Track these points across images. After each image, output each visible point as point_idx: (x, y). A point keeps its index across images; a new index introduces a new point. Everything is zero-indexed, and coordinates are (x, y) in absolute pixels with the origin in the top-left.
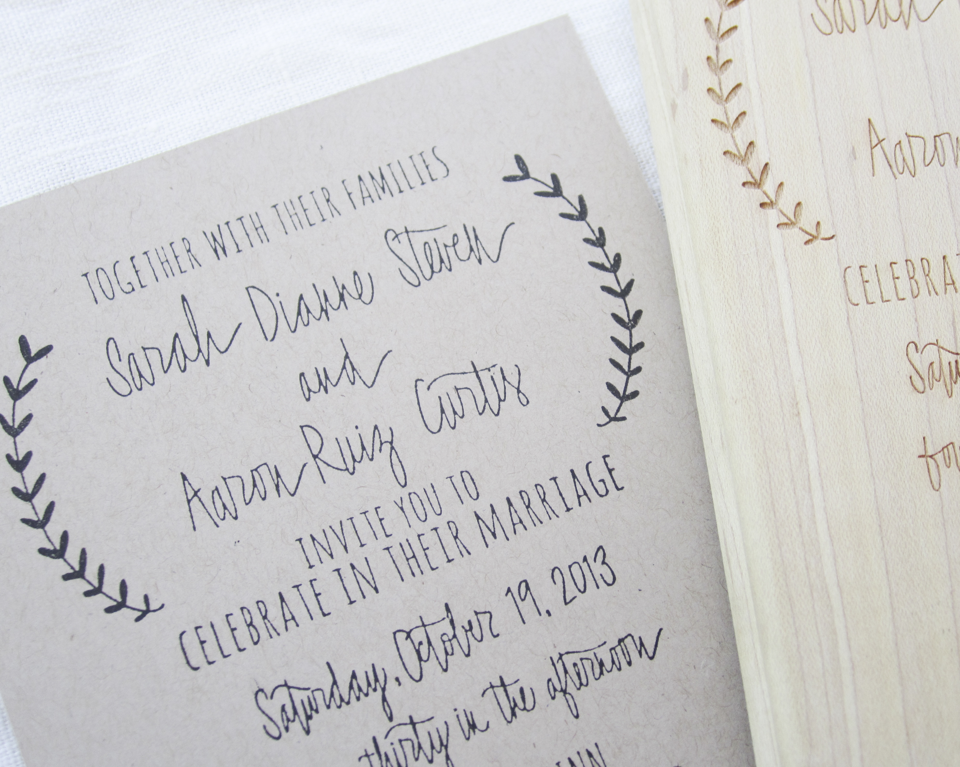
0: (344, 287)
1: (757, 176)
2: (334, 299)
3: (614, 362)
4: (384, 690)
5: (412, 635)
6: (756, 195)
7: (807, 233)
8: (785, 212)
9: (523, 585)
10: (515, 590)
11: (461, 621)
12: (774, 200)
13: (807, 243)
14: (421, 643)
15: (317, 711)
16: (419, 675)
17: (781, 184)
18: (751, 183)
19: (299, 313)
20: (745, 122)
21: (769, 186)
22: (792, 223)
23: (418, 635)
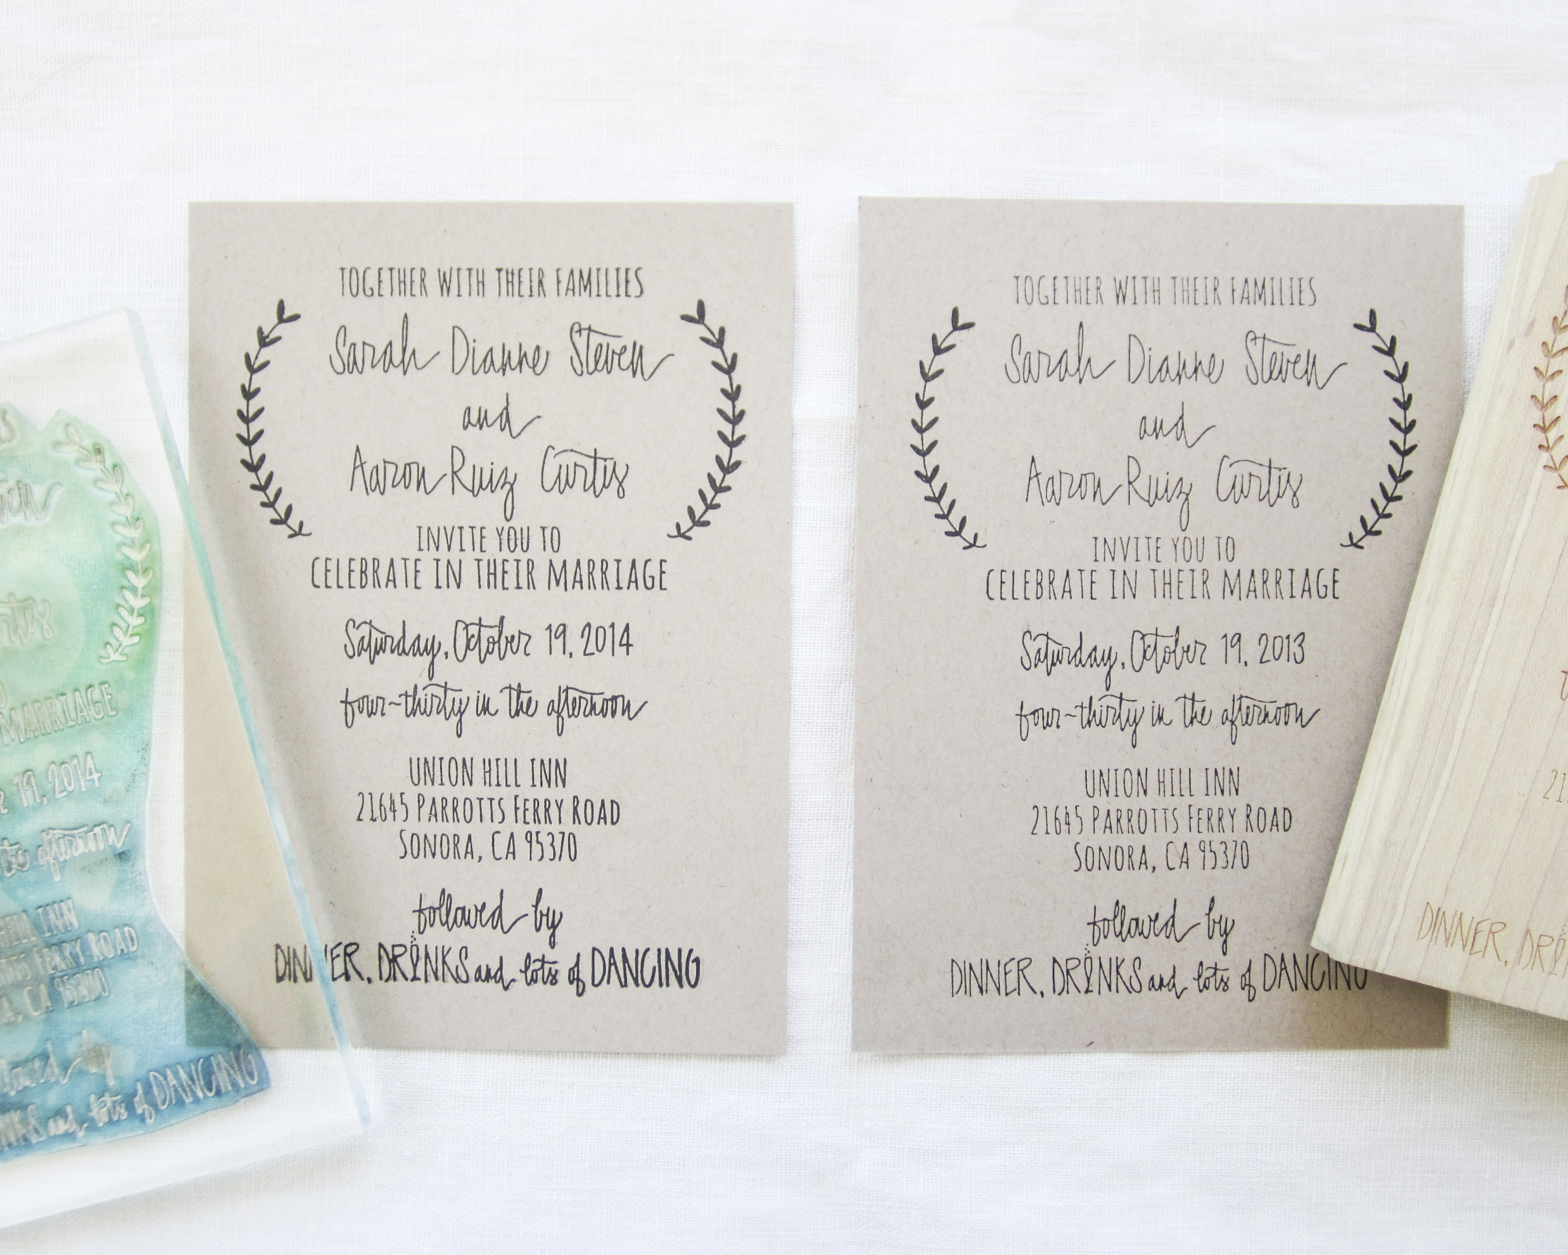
0: (1200, 363)
1: (1547, 424)
2: (1190, 369)
3: (1373, 503)
4: (1111, 667)
5: (1146, 638)
6: (1540, 437)
7: (1563, 480)
8: (1555, 458)
9: (1237, 636)
10: (1229, 637)
11: (1183, 643)
12: (1551, 446)
13: (1559, 487)
14: (1149, 646)
15: (1060, 662)
16: (1139, 667)
17: (1562, 437)
18: (1540, 426)
19: (1160, 370)
20: (1558, 379)
21: (1552, 435)
22: (1556, 469)
23: (1150, 640)
